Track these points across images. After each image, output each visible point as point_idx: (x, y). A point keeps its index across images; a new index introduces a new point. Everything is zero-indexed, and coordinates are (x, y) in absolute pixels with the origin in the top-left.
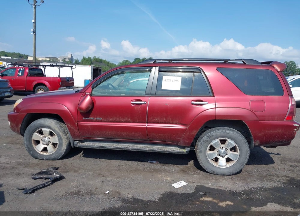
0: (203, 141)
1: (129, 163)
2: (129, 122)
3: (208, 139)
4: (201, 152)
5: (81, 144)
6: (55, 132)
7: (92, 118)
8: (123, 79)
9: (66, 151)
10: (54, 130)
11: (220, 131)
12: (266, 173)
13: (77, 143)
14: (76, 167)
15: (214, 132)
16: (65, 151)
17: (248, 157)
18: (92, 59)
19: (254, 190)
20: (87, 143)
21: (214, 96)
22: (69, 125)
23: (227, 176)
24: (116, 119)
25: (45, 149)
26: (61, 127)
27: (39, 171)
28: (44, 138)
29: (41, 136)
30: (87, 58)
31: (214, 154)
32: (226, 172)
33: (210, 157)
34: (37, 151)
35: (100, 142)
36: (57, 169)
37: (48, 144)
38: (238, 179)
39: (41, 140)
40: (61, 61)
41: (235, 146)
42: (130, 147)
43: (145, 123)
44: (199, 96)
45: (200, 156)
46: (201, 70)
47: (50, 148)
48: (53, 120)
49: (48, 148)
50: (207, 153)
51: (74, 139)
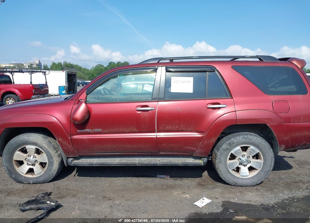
0: (223, 150)
1: (135, 180)
2: (135, 132)
3: (229, 147)
4: (221, 162)
5: (76, 162)
6: (42, 149)
7: (89, 130)
8: (116, 82)
9: (58, 171)
10: (41, 147)
11: (241, 137)
12: (290, 180)
13: (72, 161)
14: (73, 190)
15: (234, 138)
16: (56, 171)
17: (273, 164)
18: (62, 64)
19: (286, 201)
20: (83, 159)
21: (232, 98)
22: (60, 140)
23: (251, 187)
24: (119, 130)
25: (31, 171)
26: (51, 143)
27: (27, 200)
28: (28, 158)
29: (25, 155)
30: (57, 63)
31: (235, 164)
32: (249, 182)
33: (231, 168)
34: (21, 174)
35: (99, 158)
36: (50, 194)
37: (34, 165)
38: (264, 190)
39: (25, 159)
40: (27, 67)
41: (259, 153)
42: (137, 162)
43: (154, 132)
44: (215, 98)
45: (220, 167)
46: (214, 68)
47: (37, 169)
48: (39, 134)
49: (34, 169)
50: (227, 162)
51: (68, 156)
